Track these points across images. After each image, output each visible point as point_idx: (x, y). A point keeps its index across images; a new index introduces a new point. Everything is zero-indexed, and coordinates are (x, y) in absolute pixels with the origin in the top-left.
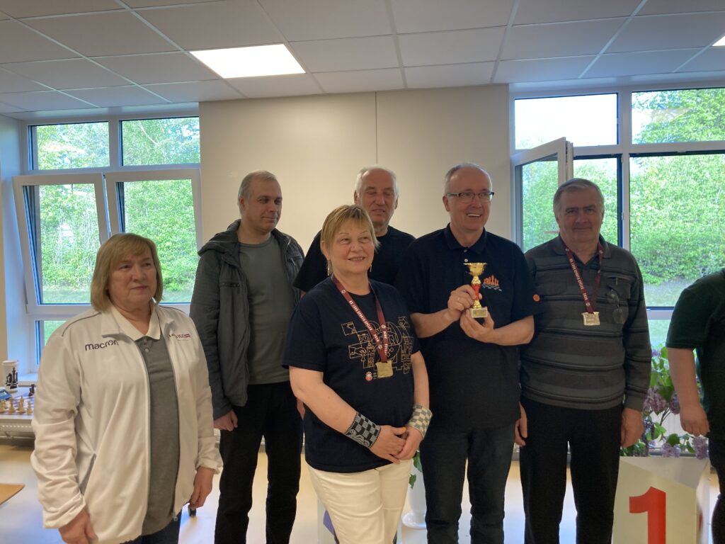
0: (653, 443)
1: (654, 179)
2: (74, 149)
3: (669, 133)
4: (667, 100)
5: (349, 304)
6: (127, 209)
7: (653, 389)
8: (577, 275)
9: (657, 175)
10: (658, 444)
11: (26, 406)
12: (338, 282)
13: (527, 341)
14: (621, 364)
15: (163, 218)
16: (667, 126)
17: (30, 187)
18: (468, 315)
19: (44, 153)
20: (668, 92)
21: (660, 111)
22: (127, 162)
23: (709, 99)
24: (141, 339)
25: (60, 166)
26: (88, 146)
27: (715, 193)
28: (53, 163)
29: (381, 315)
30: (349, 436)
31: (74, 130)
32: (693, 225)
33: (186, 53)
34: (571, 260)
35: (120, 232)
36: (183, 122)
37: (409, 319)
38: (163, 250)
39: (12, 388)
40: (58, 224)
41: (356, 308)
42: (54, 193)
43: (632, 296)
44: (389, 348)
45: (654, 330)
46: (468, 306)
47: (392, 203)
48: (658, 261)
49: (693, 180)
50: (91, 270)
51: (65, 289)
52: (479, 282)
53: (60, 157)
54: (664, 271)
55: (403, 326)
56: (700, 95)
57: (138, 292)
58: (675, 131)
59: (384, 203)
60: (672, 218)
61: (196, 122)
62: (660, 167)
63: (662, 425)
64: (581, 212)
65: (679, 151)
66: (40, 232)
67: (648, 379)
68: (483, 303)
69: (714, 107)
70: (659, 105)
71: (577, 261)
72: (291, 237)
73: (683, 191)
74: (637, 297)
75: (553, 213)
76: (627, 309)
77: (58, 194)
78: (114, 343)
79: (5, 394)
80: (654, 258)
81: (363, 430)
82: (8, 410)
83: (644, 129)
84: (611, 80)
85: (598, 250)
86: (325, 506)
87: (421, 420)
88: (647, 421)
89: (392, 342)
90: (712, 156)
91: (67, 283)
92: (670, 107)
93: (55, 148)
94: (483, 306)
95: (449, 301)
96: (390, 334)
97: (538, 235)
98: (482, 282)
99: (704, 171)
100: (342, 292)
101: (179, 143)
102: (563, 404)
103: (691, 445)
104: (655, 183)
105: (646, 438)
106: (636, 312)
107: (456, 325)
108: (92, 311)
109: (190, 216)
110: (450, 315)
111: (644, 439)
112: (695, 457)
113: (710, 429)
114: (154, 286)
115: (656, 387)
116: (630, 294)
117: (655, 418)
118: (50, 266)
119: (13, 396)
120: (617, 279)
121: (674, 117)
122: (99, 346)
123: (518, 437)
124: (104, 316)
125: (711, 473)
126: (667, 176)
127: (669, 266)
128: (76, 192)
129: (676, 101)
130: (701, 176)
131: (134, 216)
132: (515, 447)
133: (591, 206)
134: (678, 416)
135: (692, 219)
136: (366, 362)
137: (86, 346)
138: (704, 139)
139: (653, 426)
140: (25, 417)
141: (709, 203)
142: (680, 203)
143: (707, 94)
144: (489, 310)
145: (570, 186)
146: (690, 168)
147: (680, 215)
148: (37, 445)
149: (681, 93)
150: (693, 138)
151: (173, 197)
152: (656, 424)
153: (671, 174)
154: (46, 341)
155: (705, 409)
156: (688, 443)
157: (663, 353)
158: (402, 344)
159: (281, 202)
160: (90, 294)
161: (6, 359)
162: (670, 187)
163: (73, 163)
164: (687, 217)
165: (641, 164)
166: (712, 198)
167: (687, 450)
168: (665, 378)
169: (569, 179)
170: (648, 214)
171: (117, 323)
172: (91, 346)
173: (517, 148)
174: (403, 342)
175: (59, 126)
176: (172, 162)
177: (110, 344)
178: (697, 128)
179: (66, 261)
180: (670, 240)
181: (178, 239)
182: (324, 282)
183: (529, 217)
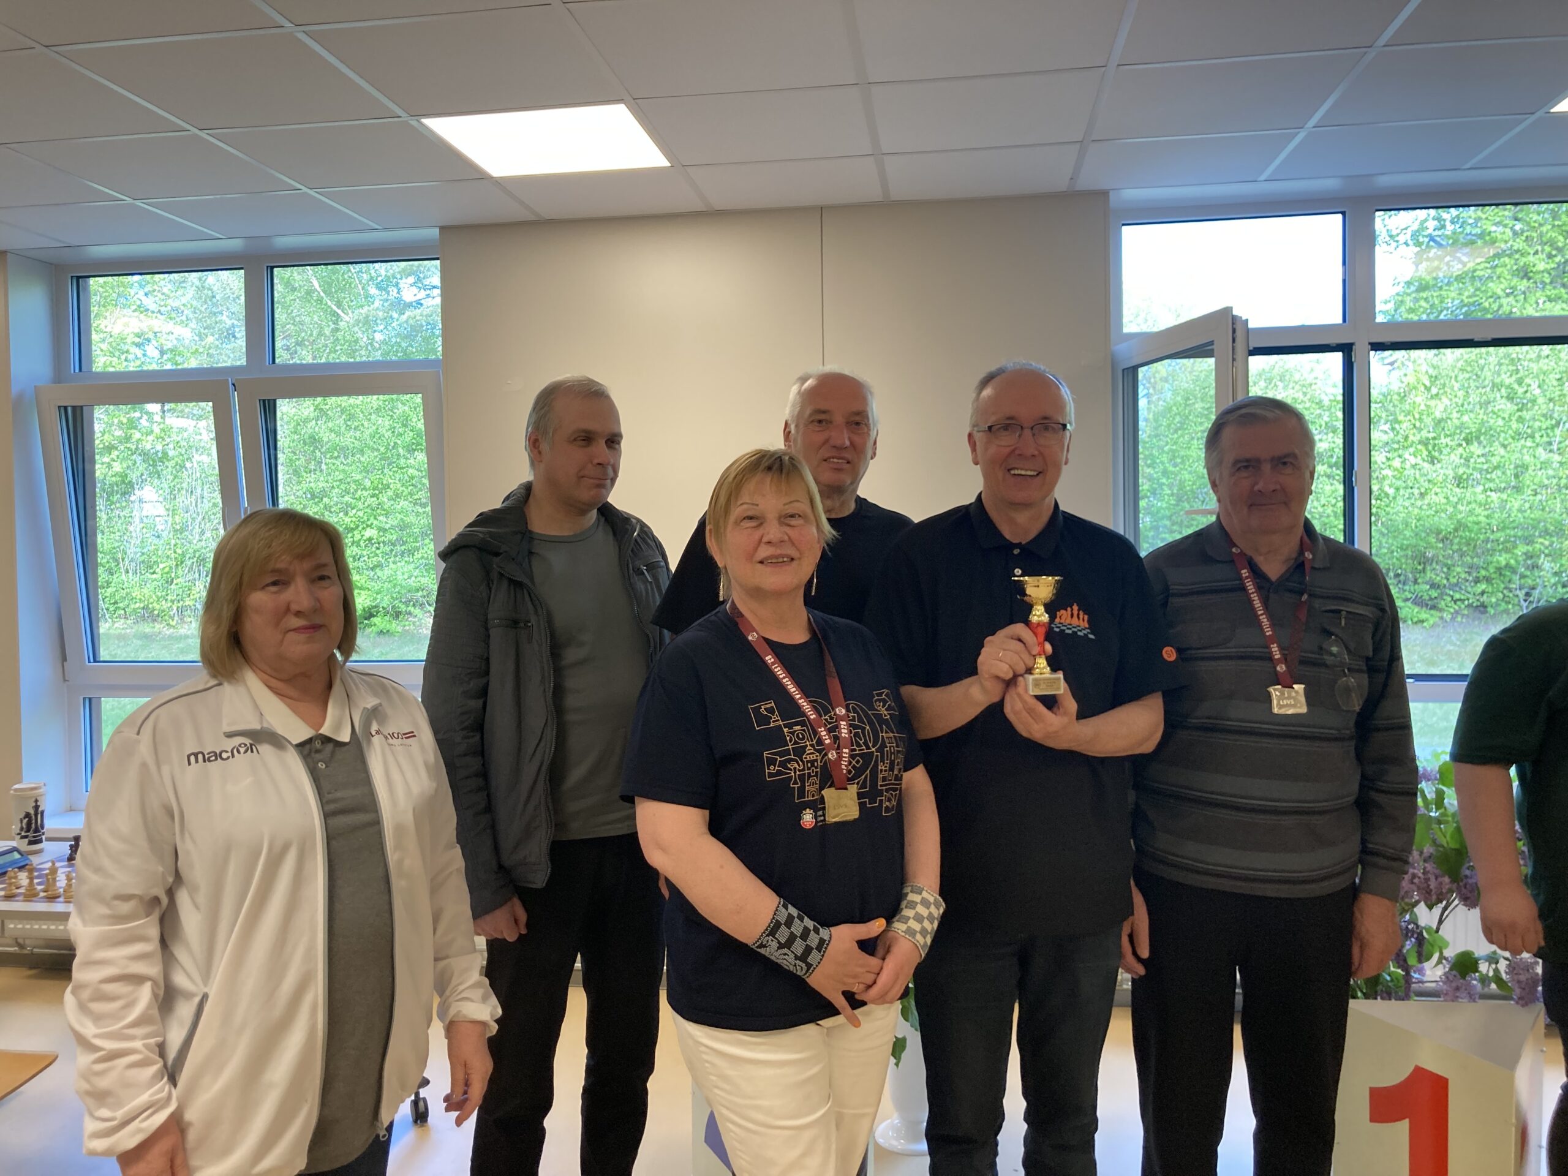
0: (1421, 971)
1: (1420, 399)
2: (170, 326)
3: (1453, 299)
4: (1450, 227)
5: (764, 662)
6: (281, 458)
7: (1421, 853)
8: (1257, 604)
9: (1428, 389)
10: (1433, 973)
11: (61, 882)
12: (741, 615)
13: (1149, 747)
14: (1352, 799)
15: (359, 477)
16: (1449, 284)
17: (74, 408)
18: (1020, 690)
19: (102, 335)
20: (1452, 210)
21: (1434, 251)
22: (282, 356)
23: (1541, 225)
24: (310, 741)
25: (138, 363)
26: (199, 320)
27: (1553, 428)
28: (123, 357)
29: (835, 687)
30: (762, 951)
31: (170, 286)
32: (1504, 496)
33: (414, 123)
34: (1245, 573)
35: (268, 506)
36: (404, 270)
37: (898, 698)
38: (358, 545)
39: (31, 843)
40: (132, 487)
41: (779, 672)
42: (125, 421)
43: (1375, 650)
44: (852, 757)
45: (1419, 724)
46: (1021, 669)
47: (865, 444)
48: (1429, 574)
49: (1504, 400)
50: (200, 589)
51: (147, 628)
52: (1045, 618)
53: (138, 345)
54: (1441, 596)
55: (884, 711)
56: (1520, 216)
57: (302, 637)
58: (1466, 294)
59: (847, 443)
60: (1460, 481)
61: (432, 272)
62: (1434, 373)
63: (1440, 932)
64: (1267, 468)
65: (1477, 337)
66: (94, 506)
67: (1408, 829)
68: (1054, 664)
69: (1552, 243)
70: (1432, 238)
71: (1257, 573)
72: (638, 520)
73: (1483, 422)
74: (1386, 654)
75: (1205, 471)
76: (1365, 679)
77: (132, 425)
78: (250, 748)
79: (16, 856)
80: (1420, 567)
81: (792, 939)
82: (22, 890)
83: (1399, 289)
84: (1329, 184)
85: (1301, 552)
86: (709, 1102)
87: (919, 918)
88: (1409, 922)
89: (859, 745)
90: (1546, 349)
91: (149, 615)
92: (1455, 242)
93: (126, 325)
94: (1054, 669)
95: (981, 658)
96: (855, 727)
97: (1170, 518)
98: (1053, 617)
99: (1528, 381)
100: (750, 638)
101: (395, 315)
102: (1226, 885)
103: (1504, 976)
104: (1423, 407)
105: (1405, 960)
106: (1385, 685)
107: (995, 713)
108: (203, 678)
109: (416, 473)
110: (984, 690)
111: (1401, 961)
112: (1512, 1002)
113: (1545, 938)
114: (337, 625)
115: (1428, 849)
116: (1371, 648)
117: (1425, 916)
118: (115, 579)
119: (35, 860)
120: (1344, 613)
121: (1465, 265)
122: (218, 756)
123: (1130, 958)
124: (227, 688)
125: (1547, 1035)
126: (1449, 391)
127: (1453, 587)
128: (172, 421)
129: (1468, 229)
130: (1521, 391)
131: (296, 472)
132: (1119, 977)
133: (1286, 456)
134: (1475, 914)
135: (1503, 485)
136: (802, 790)
137: (189, 757)
138: (1530, 311)
139: (1421, 934)
140: (59, 907)
141: (1540, 450)
142: (1475, 448)
143: (1535, 214)
144: (1065, 679)
145: (1243, 411)
146: (1499, 375)
147: (1477, 475)
148: (79, 973)
149: (1479, 213)
150: (1506, 309)
151: (382, 431)
152: (1428, 929)
153: (1457, 386)
154: (105, 741)
155: (1535, 897)
156: (1496, 970)
157: (1442, 776)
158: (881, 749)
159: (619, 443)
160: (199, 641)
161: (20, 782)
162: (1455, 415)
163: (165, 357)
164: (1491, 480)
165: (1392, 364)
166: (1545, 439)
167: (1493, 986)
168: (1449, 829)
169: (1240, 397)
170: (1406, 473)
171: (256, 706)
172: (200, 757)
173: (1126, 330)
174: (883, 745)
175: (137, 278)
176: (378, 356)
177: (242, 750)
178: (1514, 288)
179: (150, 567)
180: (1456, 530)
181: (392, 522)
182: (710, 616)
183: (1150, 478)
